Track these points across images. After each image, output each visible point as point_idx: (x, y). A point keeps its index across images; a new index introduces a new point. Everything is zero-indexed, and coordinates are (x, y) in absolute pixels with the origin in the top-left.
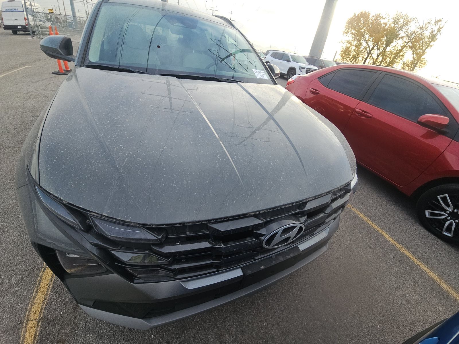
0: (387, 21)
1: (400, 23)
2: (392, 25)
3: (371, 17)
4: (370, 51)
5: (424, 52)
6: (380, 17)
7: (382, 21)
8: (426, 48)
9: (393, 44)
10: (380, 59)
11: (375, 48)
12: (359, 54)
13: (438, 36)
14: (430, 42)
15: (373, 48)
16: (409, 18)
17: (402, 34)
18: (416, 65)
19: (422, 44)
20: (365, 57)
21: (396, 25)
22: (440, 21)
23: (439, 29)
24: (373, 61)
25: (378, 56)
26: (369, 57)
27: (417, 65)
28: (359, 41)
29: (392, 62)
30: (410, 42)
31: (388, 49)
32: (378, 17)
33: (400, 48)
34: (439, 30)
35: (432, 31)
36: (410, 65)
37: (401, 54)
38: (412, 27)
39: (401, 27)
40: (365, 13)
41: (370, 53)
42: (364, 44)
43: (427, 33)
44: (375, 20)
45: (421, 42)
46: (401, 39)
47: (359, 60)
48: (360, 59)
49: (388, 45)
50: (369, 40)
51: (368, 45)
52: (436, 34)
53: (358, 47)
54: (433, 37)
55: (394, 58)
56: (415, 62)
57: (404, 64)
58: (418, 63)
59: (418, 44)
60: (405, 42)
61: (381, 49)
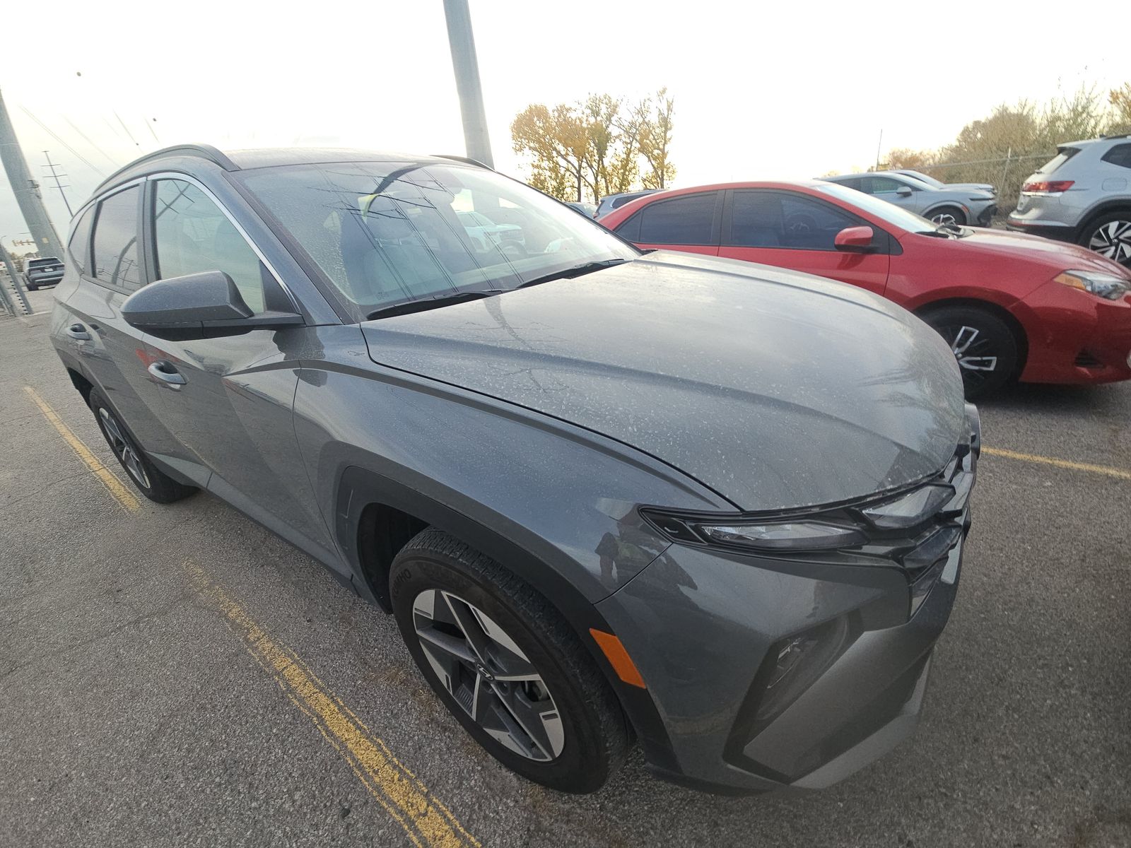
0: (580, 115)
1: (602, 113)
2: (592, 120)
3: (551, 113)
4: (579, 172)
5: (664, 154)
6: (568, 110)
7: (573, 115)
8: (664, 145)
9: (610, 152)
10: (602, 183)
11: (584, 165)
12: (563, 184)
13: (673, 119)
14: (665, 132)
15: (580, 166)
16: (614, 101)
17: (614, 130)
18: (663, 177)
19: (654, 139)
20: (576, 185)
21: (599, 118)
22: (664, 91)
23: (669, 106)
24: (593, 189)
25: (596, 179)
26: (582, 184)
27: (665, 177)
28: (550, 158)
29: (624, 182)
30: (634, 141)
31: (606, 161)
32: (562, 110)
33: (625, 156)
34: (669, 109)
35: (660, 114)
36: (654, 180)
37: (631, 165)
38: (626, 115)
39: (609, 118)
40: (536, 107)
41: (580, 176)
42: (562, 162)
43: (653, 118)
44: (559, 116)
45: (651, 137)
46: (617, 140)
47: (569, 193)
48: (568, 190)
49: (601, 155)
50: (567, 154)
51: (569, 162)
52: (668, 115)
53: (555, 169)
54: (665, 123)
55: (624, 174)
56: (660, 173)
57: (644, 180)
58: (665, 173)
59: (648, 141)
60: (627, 143)
61: (595, 165)
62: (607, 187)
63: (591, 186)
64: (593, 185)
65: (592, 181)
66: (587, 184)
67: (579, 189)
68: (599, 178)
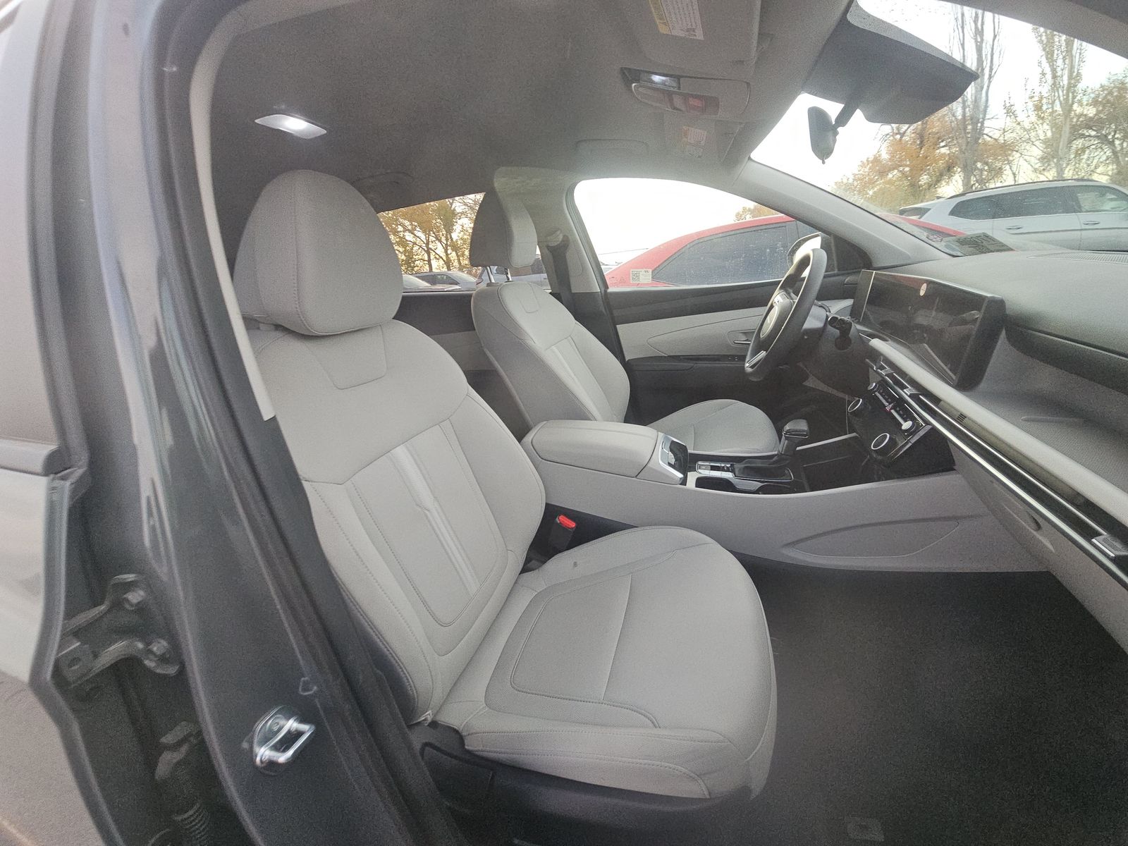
9: (457, 227)
11: (432, 239)
24: (444, 261)
25: (446, 251)
26: (432, 257)
41: (429, 249)
49: (449, 230)
61: (443, 239)
62: (459, 260)
63: (441, 258)
64: (445, 258)
65: (443, 255)
66: (437, 256)
67: (429, 261)
68: (449, 252)
